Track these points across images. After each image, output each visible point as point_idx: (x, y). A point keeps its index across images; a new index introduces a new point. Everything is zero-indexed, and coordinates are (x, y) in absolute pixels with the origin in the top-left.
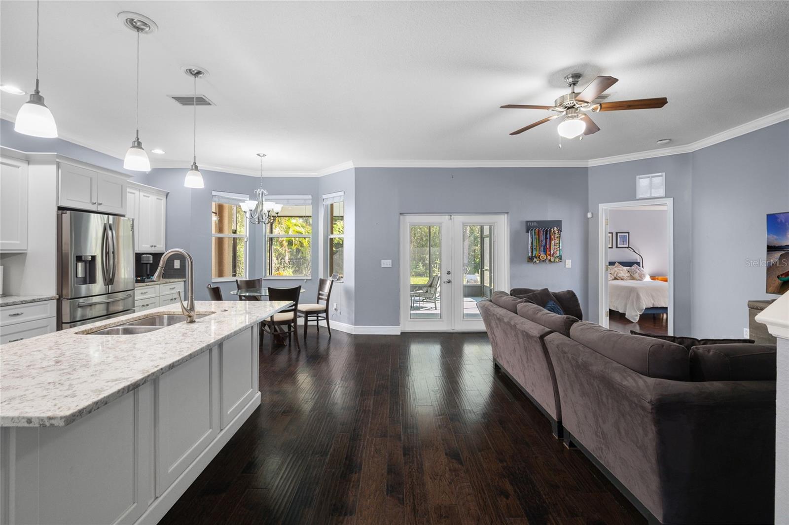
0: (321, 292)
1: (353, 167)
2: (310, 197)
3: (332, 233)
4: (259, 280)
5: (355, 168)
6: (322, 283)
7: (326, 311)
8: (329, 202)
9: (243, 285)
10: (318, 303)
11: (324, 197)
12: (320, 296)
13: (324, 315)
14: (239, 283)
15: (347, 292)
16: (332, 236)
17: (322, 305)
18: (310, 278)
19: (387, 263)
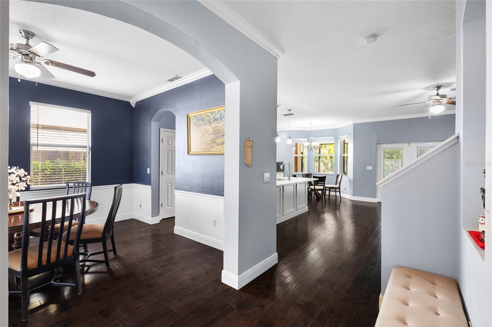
0: (337, 180)
1: (353, 123)
2: (334, 137)
3: (344, 153)
4: (311, 174)
5: (353, 124)
6: (338, 176)
7: (339, 188)
8: (342, 140)
9: (305, 175)
10: (336, 185)
11: (340, 137)
12: (337, 182)
13: (338, 190)
14: (303, 174)
15: (350, 181)
16: (344, 155)
17: (338, 186)
18: (333, 174)
19: (369, 168)
